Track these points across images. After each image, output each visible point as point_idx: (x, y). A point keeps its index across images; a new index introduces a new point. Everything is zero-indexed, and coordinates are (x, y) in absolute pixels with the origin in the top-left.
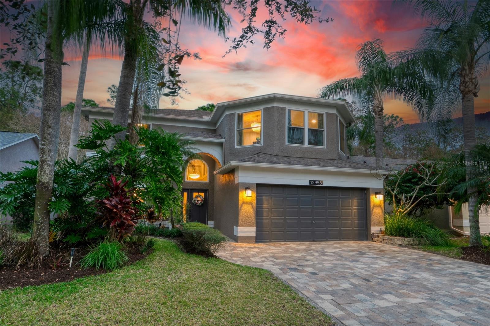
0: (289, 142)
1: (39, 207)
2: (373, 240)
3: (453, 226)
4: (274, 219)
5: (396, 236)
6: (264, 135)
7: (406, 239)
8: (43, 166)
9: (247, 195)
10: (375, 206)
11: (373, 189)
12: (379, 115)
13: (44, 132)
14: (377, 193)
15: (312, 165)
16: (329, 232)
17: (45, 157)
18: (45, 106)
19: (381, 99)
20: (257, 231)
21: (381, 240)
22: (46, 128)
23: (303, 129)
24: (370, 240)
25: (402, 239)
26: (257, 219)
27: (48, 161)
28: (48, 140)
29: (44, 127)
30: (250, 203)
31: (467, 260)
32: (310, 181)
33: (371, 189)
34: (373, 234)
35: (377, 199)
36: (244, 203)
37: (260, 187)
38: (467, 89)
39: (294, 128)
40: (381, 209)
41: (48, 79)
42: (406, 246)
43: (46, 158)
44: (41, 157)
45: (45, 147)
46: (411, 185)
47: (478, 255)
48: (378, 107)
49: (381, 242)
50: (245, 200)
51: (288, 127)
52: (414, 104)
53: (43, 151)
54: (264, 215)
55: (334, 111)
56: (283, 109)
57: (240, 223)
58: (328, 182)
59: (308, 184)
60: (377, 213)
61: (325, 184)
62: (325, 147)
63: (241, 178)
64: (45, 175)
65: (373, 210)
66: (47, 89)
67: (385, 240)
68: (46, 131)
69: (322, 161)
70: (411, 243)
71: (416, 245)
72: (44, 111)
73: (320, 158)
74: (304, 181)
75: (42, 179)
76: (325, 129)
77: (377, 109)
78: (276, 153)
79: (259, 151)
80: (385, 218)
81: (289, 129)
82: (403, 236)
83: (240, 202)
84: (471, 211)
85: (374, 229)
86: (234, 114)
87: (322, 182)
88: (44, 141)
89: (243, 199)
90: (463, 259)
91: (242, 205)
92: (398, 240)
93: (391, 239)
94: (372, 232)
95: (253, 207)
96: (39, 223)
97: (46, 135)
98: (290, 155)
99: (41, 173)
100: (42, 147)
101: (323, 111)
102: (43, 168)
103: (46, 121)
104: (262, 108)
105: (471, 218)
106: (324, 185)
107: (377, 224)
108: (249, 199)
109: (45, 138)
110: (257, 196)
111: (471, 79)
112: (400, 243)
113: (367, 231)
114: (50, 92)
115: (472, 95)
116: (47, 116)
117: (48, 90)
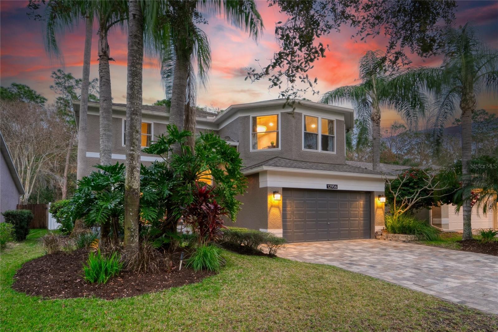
0: (305, 147)
1: (131, 214)
2: (376, 238)
3: (433, 224)
4: (296, 221)
5: (399, 234)
6: (281, 140)
7: (409, 236)
8: (133, 172)
9: (275, 199)
10: (378, 208)
11: (377, 192)
12: (377, 123)
13: (132, 137)
14: (380, 196)
15: (325, 170)
16: (341, 232)
17: (134, 163)
18: (133, 109)
19: (379, 108)
20: (284, 233)
21: (384, 238)
22: (134, 133)
23: (317, 135)
24: (373, 238)
25: (406, 236)
26: (283, 221)
27: (137, 167)
28: (136, 145)
29: (133, 132)
30: (278, 207)
31: (467, 251)
32: (327, 185)
33: (375, 193)
34: (377, 232)
35: (380, 202)
36: (272, 206)
37: (286, 191)
38: (467, 106)
39: (309, 134)
40: (383, 210)
41: (135, 81)
42: (409, 242)
43: (136, 165)
44: (131, 164)
45: (134, 153)
46: (408, 188)
47: (475, 246)
48: (376, 115)
49: (385, 239)
50: (274, 204)
51: (305, 133)
52: (403, 113)
53: (132, 157)
54: (288, 218)
55: (342, 119)
56: (300, 114)
57: (269, 225)
58: (342, 186)
59: (325, 188)
60: (379, 214)
61: (340, 188)
62: (335, 153)
63: (269, 182)
64: (136, 182)
65: (376, 210)
66: (134, 92)
67: (389, 237)
68: (134, 137)
69: (334, 166)
70: (413, 239)
71: (416, 240)
72: (131, 115)
73: (331, 163)
74: (321, 185)
75: (133, 185)
76: (335, 135)
77: (375, 118)
78: (294, 158)
79: (277, 156)
80: (385, 219)
81: (306, 134)
82: (405, 233)
83: (269, 206)
84: (466, 211)
85: (378, 228)
86: (248, 117)
87: (337, 186)
88: (134, 147)
89: (271, 202)
90: (463, 250)
91: (270, 209)
92: (402, 237)
93: (395, 237)
94: (376, 231)
95: (280, 210)
96: (132, 230)
97: (134, 140)
98: (306, 160)
99: (132, 179)
100: (132, 152)
101: (333, 118)
102: (134, 174)
103: (134, 126)
104: (279, 112)
105: (465, 217)
106: (338, 189)
107: (379, 224)
108: (277, 202)
109: (134, 143)
110: (283, 200)
111: (471, 97)
112: (404, 240)
113: (370, 230)
114: (137, 95)
115: (471, 112)
116: (135, 121)
117: (136, 93)
